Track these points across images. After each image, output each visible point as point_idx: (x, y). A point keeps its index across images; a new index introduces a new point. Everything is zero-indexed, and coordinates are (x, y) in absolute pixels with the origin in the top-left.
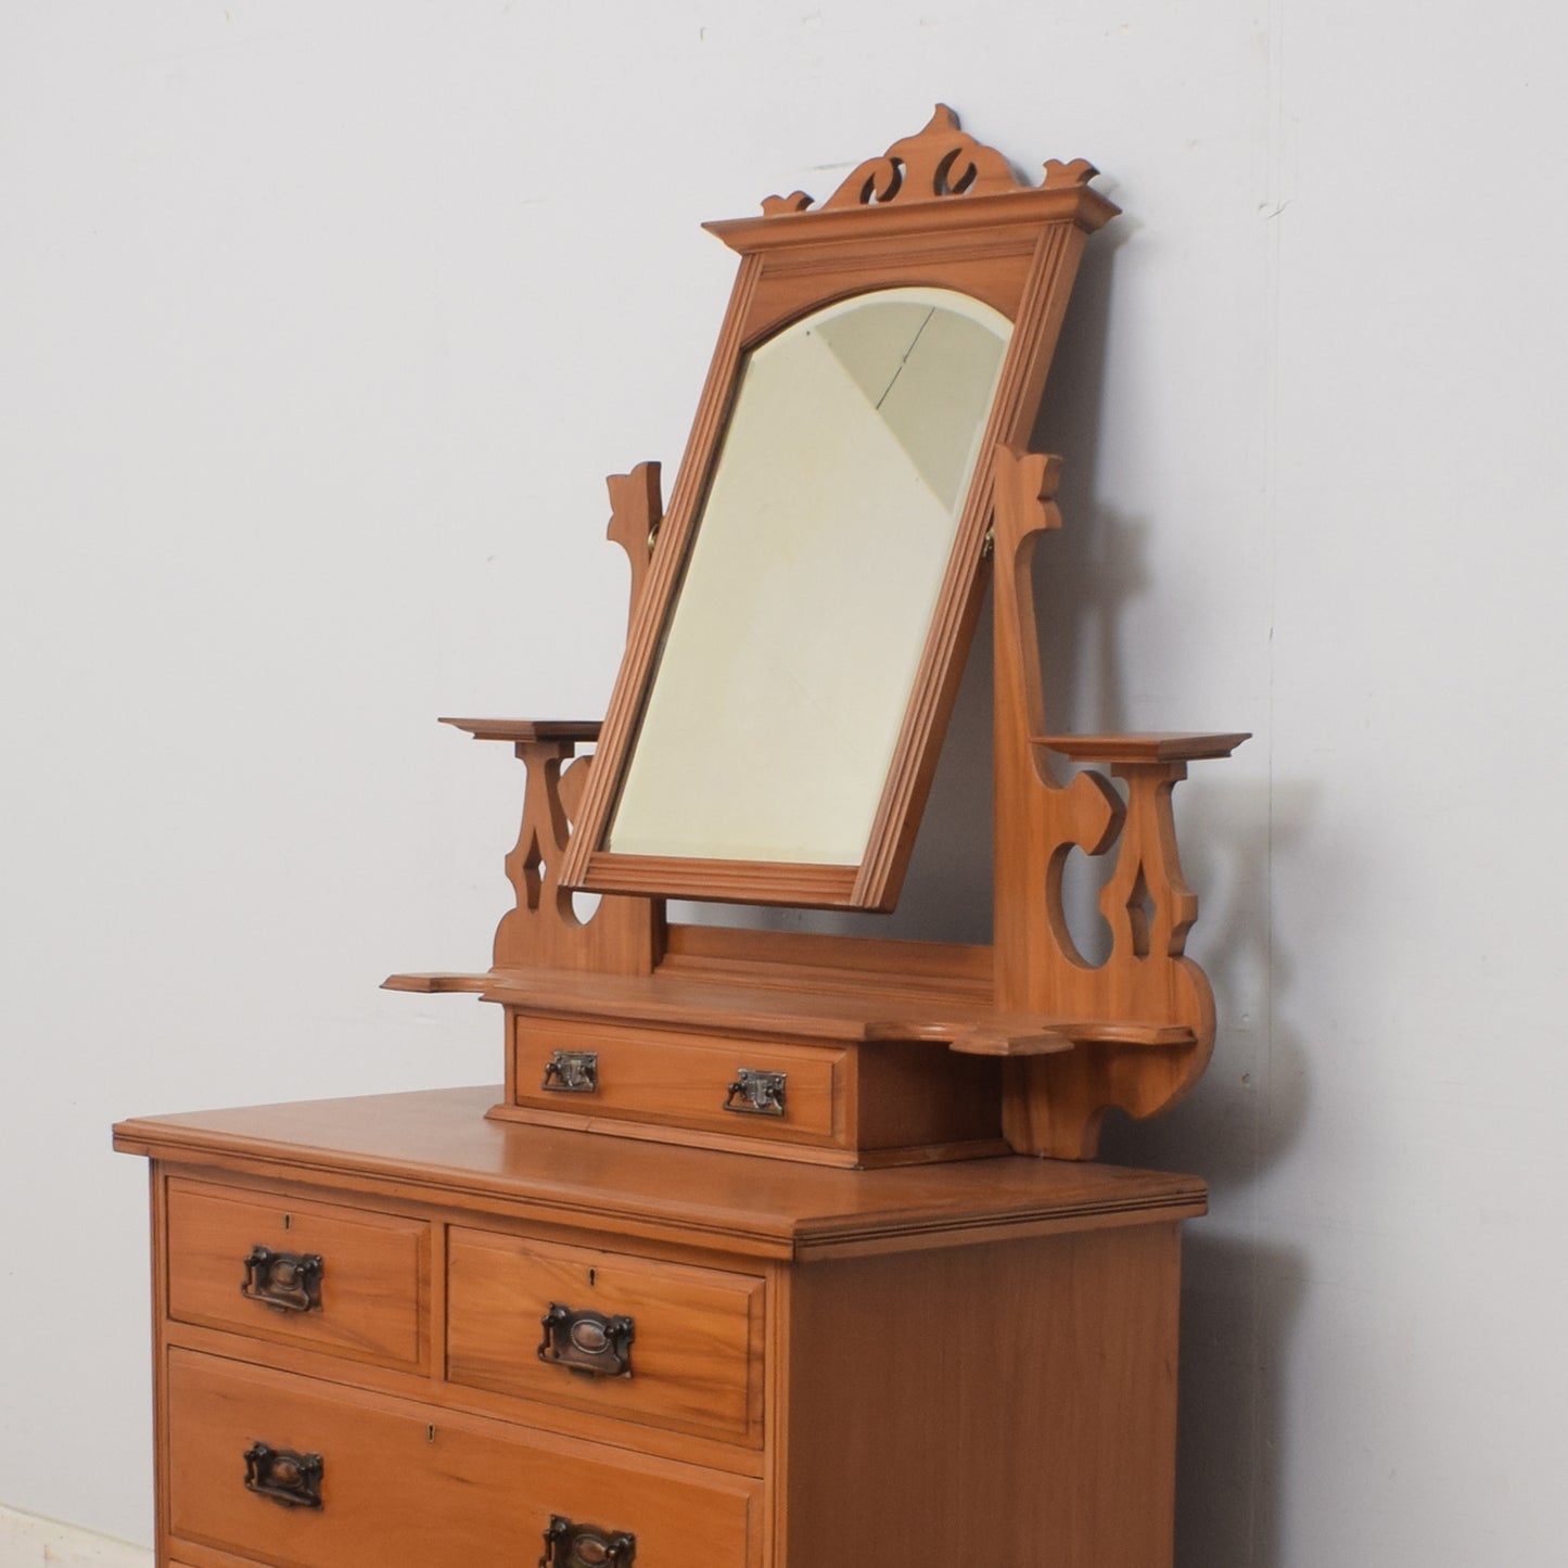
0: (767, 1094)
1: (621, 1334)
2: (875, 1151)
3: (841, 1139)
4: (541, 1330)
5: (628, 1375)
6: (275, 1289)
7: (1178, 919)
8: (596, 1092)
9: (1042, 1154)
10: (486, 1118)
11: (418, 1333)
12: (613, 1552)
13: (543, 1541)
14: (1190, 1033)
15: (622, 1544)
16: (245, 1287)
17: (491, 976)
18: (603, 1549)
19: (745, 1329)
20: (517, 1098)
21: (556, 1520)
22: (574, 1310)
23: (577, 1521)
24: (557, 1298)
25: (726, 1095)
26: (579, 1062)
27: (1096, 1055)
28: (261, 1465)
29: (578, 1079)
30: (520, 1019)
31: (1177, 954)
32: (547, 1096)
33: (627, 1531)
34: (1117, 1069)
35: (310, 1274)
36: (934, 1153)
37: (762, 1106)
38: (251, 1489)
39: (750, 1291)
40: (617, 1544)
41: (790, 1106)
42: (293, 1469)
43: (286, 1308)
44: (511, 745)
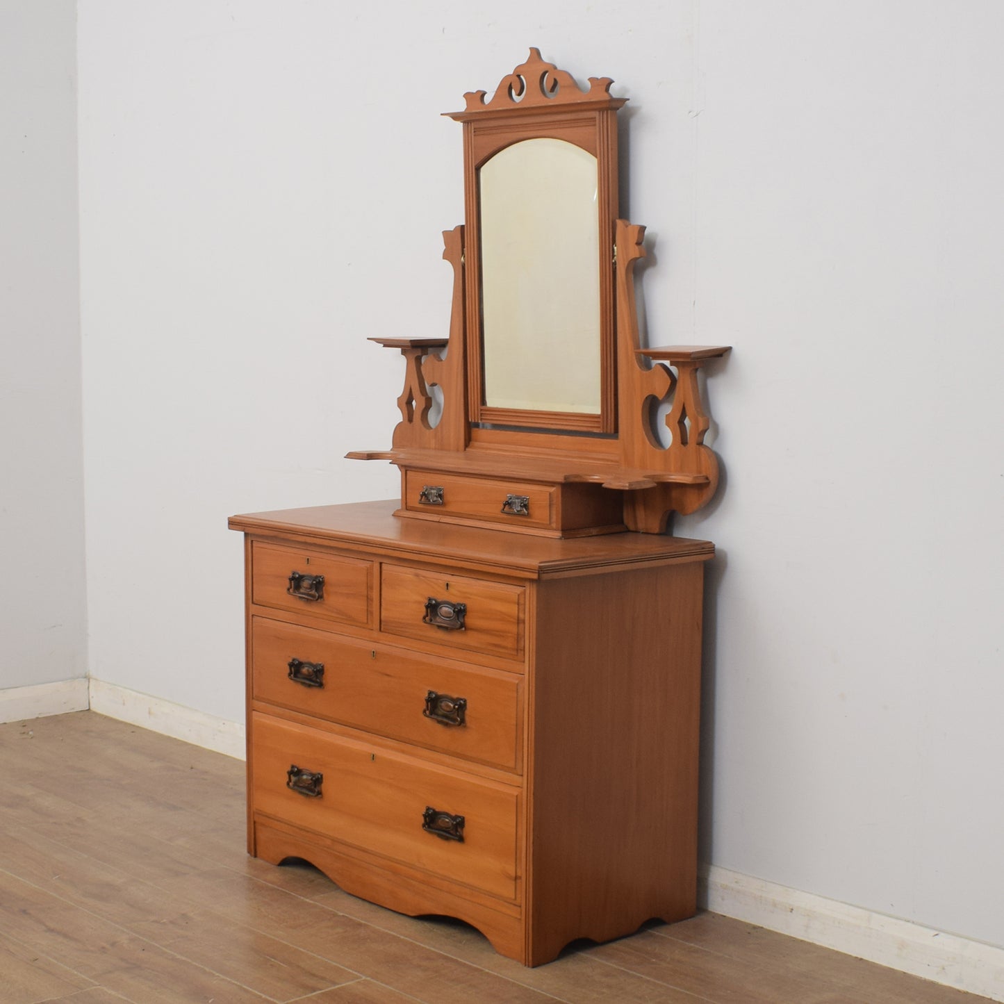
0: (521, 506)
1: (460, 611)
2: (568, 531)
3: (554, 525)
4: (424, 609)
5: (463, 629)
6: (302, 591)
7: (701, 429)
8: (443, 504)
9: (642, 531)
10: (393, 515)
11: (367, 610)
12: (457, 707)
13: (425, 702)
14: (707, 478)
15: (460, 703)
16: (289, 590)
17: (392, 452)
18: (452, 705)
19: (517, 609)
20: (407, 507)
21: (430, 693)
22: (439, 600)
23: (440, 693)
24: (432, 595)
25: (502, 506)
26: (435, 491)
27: (666, 488)
28: (296, 669)
29: (435, 499)
30: (408, 472)
31: (700, 444)
32: (421, 506)
33: (462, 698)
34: (675, 494)
35: (318, 584)
36: (594, 531)
37: (518, 511)
38: (291, 679)
39: (519, 593)
40: (458, 703)
41: (530, 511)
42: (310, 670)
43: (308, 599)
44: (399, 350)
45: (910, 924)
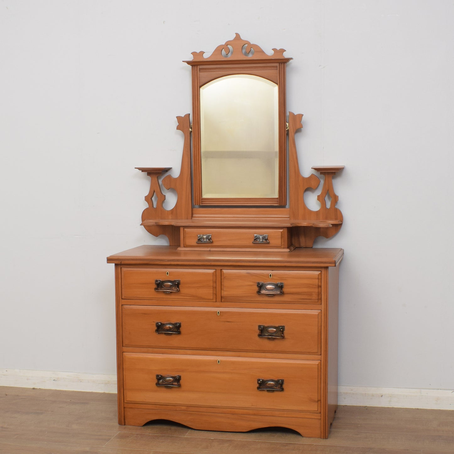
19: (317, 281)
20: (185, 246)
39: (318, 274)
44: (146, 173)
45: (440, 390)
